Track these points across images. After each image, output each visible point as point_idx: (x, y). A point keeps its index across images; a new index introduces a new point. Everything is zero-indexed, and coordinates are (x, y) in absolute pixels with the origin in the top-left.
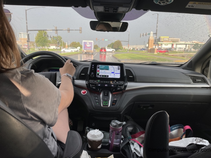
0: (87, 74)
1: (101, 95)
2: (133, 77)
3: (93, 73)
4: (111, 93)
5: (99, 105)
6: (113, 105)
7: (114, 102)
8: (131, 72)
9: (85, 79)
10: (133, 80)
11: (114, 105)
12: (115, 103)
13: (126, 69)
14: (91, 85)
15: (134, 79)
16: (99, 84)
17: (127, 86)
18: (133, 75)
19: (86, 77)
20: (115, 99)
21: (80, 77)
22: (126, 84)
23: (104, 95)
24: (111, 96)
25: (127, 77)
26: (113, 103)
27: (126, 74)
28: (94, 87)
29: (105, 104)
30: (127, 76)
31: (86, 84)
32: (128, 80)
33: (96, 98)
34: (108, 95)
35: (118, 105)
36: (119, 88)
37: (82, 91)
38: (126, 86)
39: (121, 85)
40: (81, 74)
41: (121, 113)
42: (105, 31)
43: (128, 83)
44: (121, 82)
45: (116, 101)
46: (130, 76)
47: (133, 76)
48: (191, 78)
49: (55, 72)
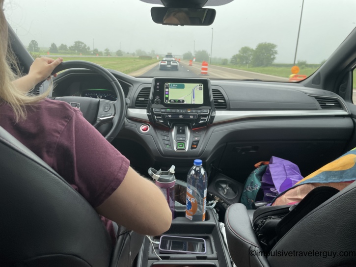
0: (148, 98)
1: (174, 133)
2: (225, 102)
3: (158, 97)
4: (190, 128)
5: (171, 149)
6: (192, 148)
7: (195, 143)
8: (221, 94)
9: (146, 106)
10: (224, 106)
11: (196, 148)
12: (197, 145)
13: (213, 90)
14: (156, 116)
15: (226, 105)
16: (170, 115)
17: (214, 116)
18: (224, 98)
19: (147, 103)
20: (196, 139)
21: (136, 103)
22: (212, 115)
23: (178, 132)
24: (188, 133)
25: (215, 102)
26: (193, 144)
27: (214, 97)
28: (160, 119)
29: (181, 147)
30: (214, 100)
31: (148, 115)
32: (216, 108)
33: (166, 138)
34: (184, 132)
35: (201, 149)
36: (202, 120)
37: (142, 127)
38: (213, 118)
39: (205, 116)
40: (137, 98)
41: (207, 161)
42: (177, 25)
43: (216, 111)
44: (205, 111)
45: (198, 141)
46: (219, 101)
47: (225, 100)
48: (318, 101)
49: (97, 100)
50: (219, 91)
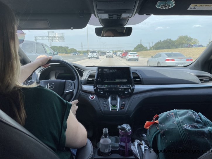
0: (94, 79)
1: (109, 99)
2: (140, 80)
3: (100, 78)
4: (119, 97)
5: (108, 110)
6: (121, 109)
7: (123, 106)
8: (138, 75)
9: (93, 84)
10: (140, 82)
11: (123, 109)
13: (132, 73)
14: (99, 89)
16: (107, 88)
18: (139, 77)
19: (93, 82)
20: (123, 103)
21: (87, 82)
22: (133, 88)
23: (112, 99)
24: (119, 99)
25: (134, 80)
26: (121, 106)
27: (133, 76)
28: (102, 91)
29: (114, 108)
30: (134, 79)
31: (94, 89)
32: (135, 83)
33: (105, 102)
34: (116, 99)
35: (126, 109)
36: (127, 91)
37: (91, 96)
39: (129, 89)
40: (88, 79)
41: (130, 117)
42: (110, 37)
43: (135, 86)
44: (128, 86)
46: (137, 79)
47: (140, 79)
48: (199, 78)
49: (64, 80)
50: (137, 74)
